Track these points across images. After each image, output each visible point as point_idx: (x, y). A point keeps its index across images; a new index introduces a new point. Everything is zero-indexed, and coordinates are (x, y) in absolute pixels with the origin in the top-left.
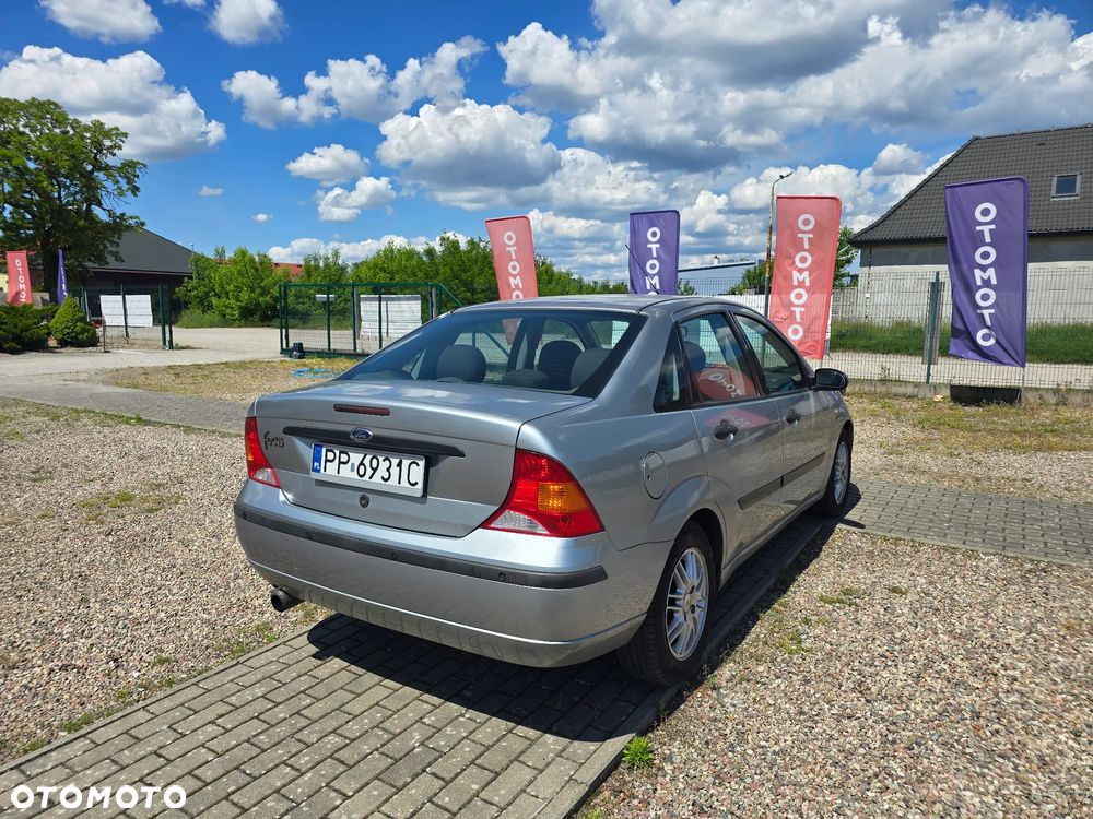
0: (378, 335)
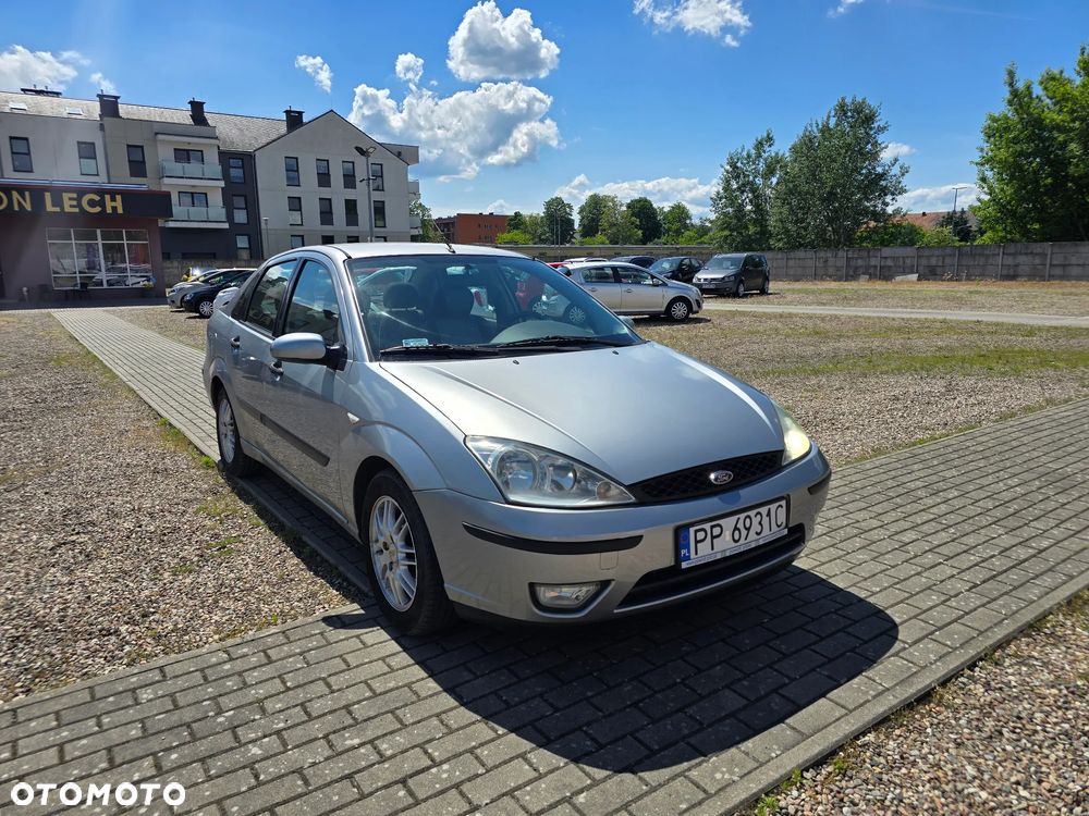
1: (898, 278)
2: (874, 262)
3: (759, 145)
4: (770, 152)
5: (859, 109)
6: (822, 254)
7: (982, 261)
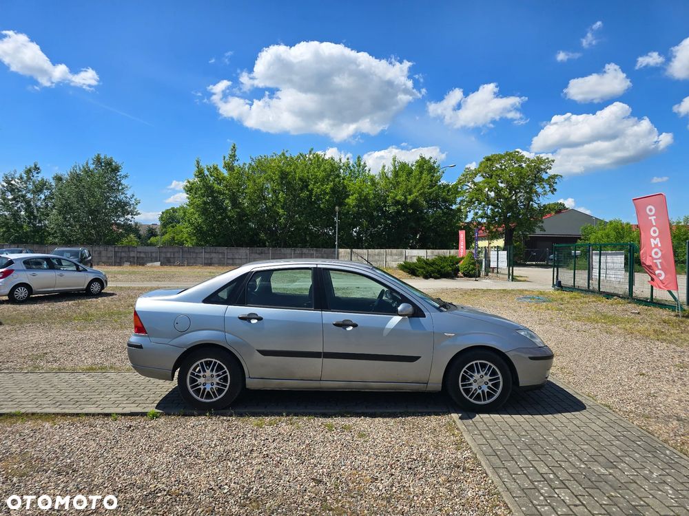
0: (598, 277)
1: (149, 264)
2: (132, 254)
3: (29, 172)
4: (38, 178)
5: (109, 163)
6: (97, 248)
7: (194, 255)
